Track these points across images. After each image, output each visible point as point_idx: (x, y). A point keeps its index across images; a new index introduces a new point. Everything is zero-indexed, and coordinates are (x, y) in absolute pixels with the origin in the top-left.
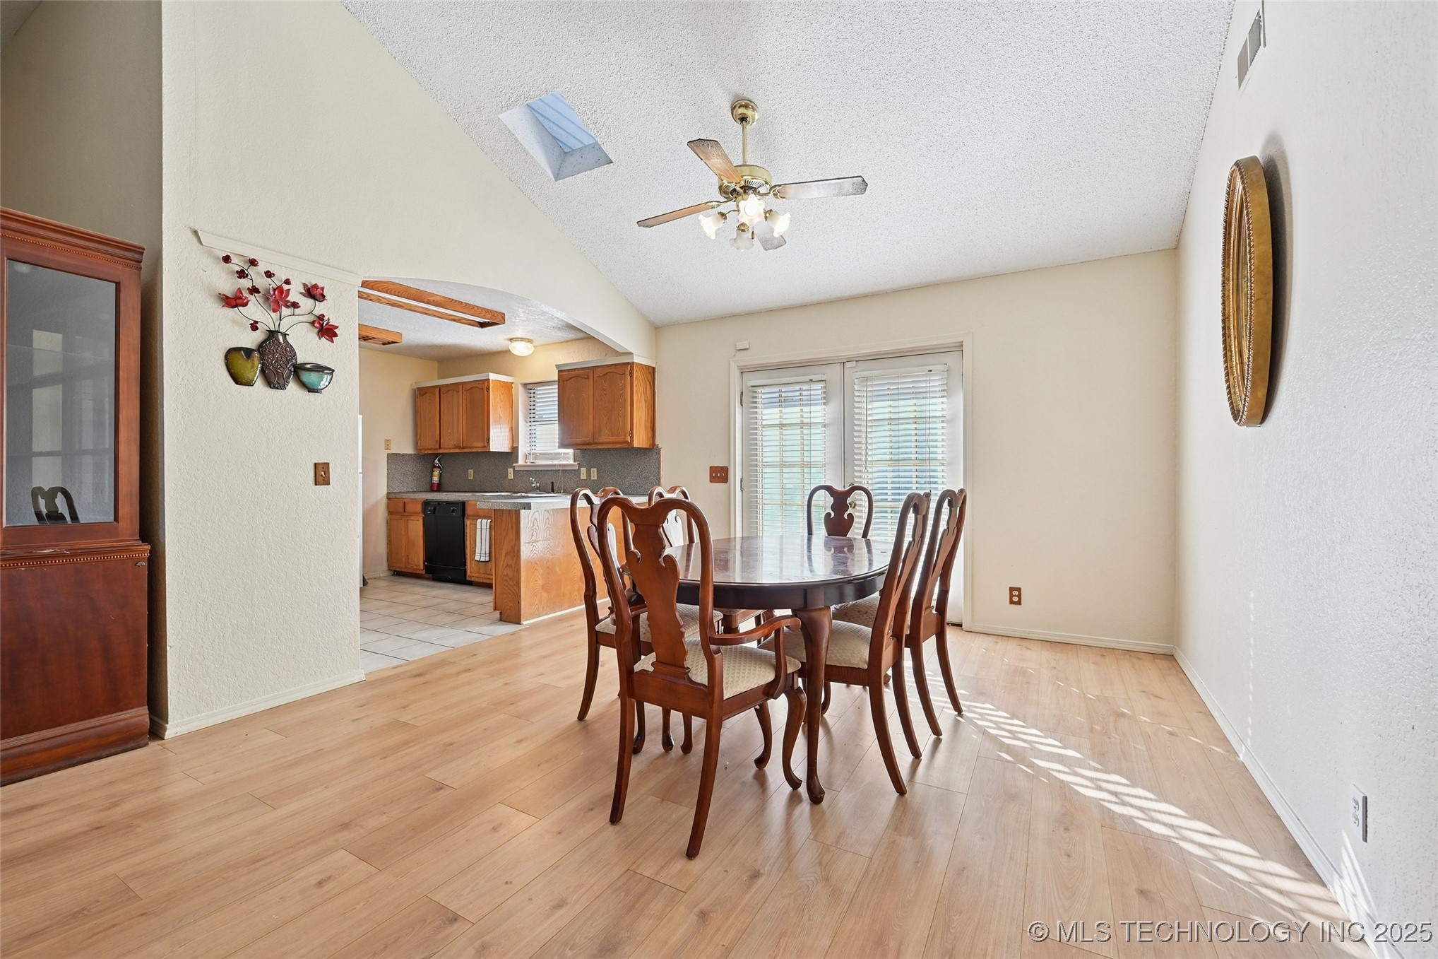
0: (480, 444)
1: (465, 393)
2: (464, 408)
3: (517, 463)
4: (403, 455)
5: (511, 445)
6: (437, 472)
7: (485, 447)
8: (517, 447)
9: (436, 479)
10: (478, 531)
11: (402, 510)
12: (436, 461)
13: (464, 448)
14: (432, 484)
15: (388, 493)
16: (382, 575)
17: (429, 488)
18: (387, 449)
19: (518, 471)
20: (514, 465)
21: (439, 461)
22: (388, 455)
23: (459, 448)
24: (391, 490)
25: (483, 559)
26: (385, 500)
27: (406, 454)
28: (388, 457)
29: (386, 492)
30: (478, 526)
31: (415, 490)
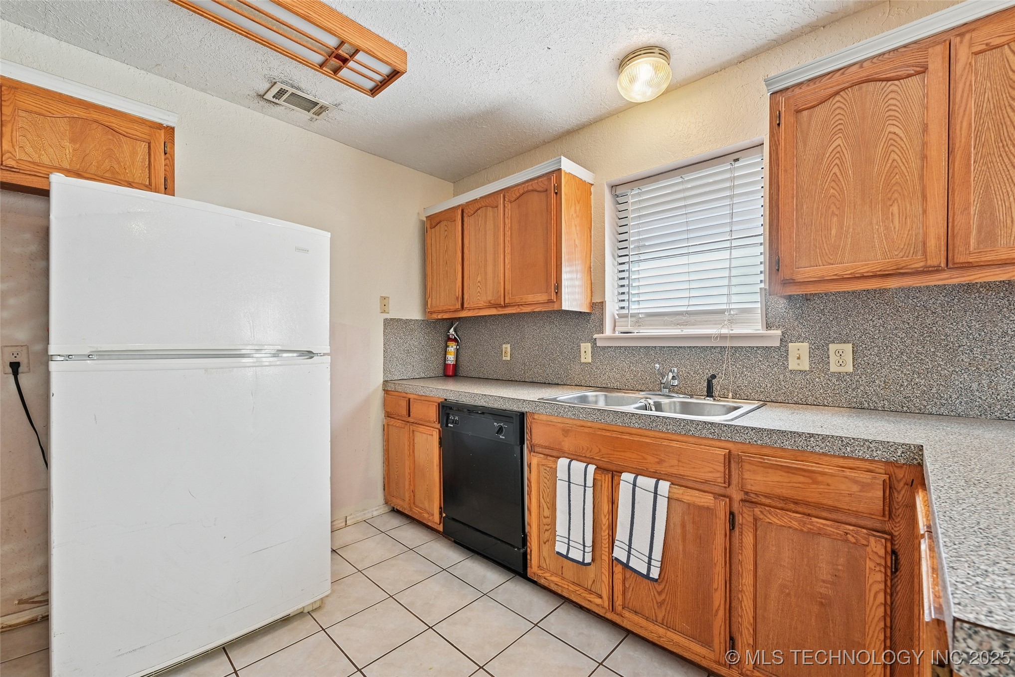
0: (542, 298)
1: (508, 206)
2: (508, 233)
3: (602, 331)
4: (407, 322)
5: (589, 300)
6: (452, 348)
7: (550, 301)
8: (602, 304)
9: (451, 358)
10: (561, 487)
11: (404, 412)
12: (452, 331)
13: (505, 306)
14: (446, 366)
15: (385, 382)
16: (375, 514)
17: (441, 373)
18: (384, 312)
19: (604, 348)
20: (595, 336)
21: (455, 331)
22: (386, 320)
23: (496, 306)
24: (390, 377)
25: (576, 555)
26: (380, 394)
27: (411, 320)
28: (385, 325)
29: (382, 380)
30: (562, 473)
31: (423, 375)
